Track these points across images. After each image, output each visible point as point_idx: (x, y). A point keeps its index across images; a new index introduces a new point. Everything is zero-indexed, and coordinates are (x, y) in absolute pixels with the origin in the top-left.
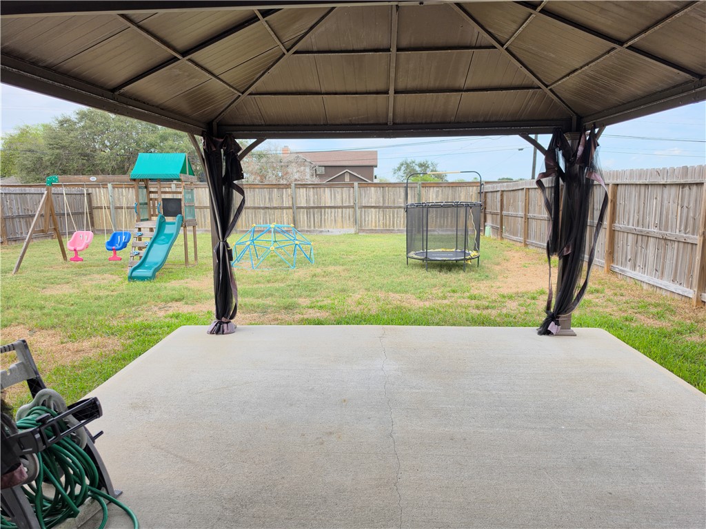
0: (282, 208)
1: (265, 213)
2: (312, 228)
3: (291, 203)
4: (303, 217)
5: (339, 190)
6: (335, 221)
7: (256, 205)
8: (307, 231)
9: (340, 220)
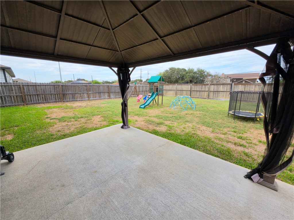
0: (205, 91)
1: (199, 93)
2: (214, 98)
3: (208, 90)
4: (211, 94)
5: (226, 86)
6: (223, 96)
7: (197, 90)
8: (212, 99)
9: (225, 96)
